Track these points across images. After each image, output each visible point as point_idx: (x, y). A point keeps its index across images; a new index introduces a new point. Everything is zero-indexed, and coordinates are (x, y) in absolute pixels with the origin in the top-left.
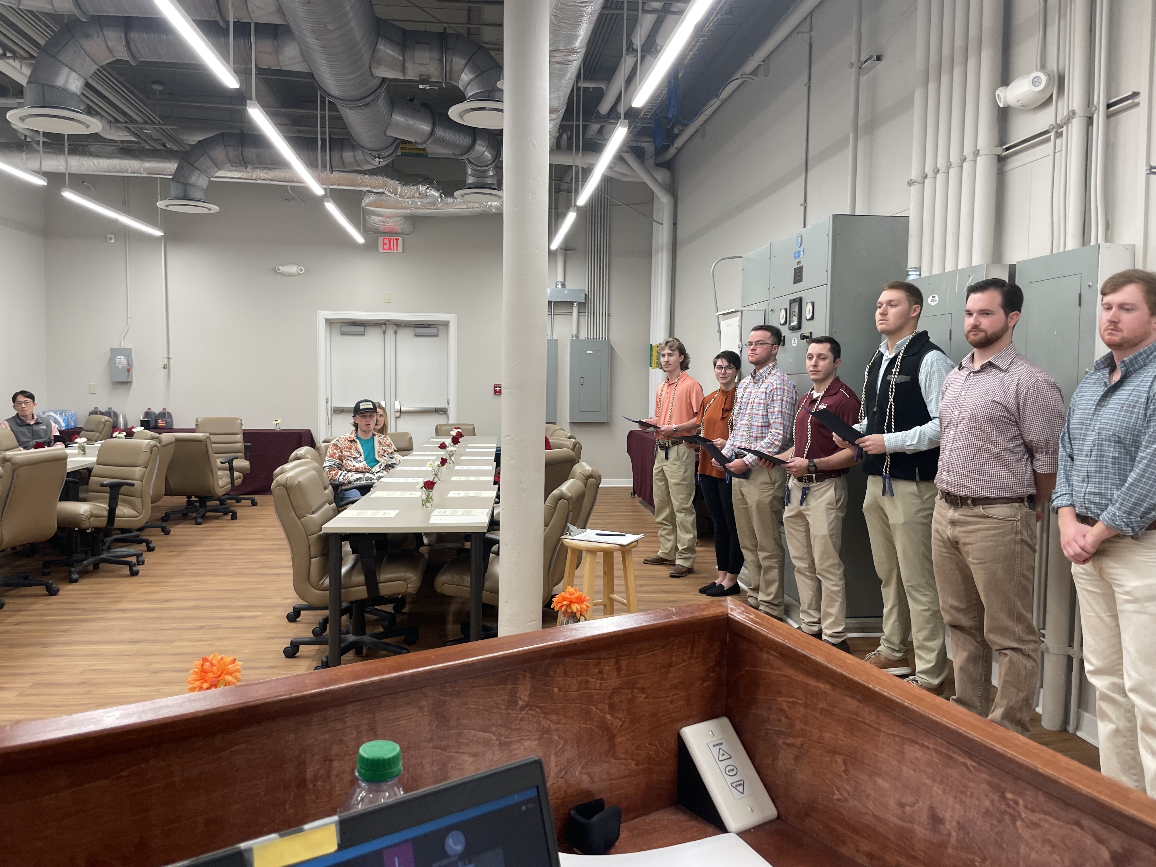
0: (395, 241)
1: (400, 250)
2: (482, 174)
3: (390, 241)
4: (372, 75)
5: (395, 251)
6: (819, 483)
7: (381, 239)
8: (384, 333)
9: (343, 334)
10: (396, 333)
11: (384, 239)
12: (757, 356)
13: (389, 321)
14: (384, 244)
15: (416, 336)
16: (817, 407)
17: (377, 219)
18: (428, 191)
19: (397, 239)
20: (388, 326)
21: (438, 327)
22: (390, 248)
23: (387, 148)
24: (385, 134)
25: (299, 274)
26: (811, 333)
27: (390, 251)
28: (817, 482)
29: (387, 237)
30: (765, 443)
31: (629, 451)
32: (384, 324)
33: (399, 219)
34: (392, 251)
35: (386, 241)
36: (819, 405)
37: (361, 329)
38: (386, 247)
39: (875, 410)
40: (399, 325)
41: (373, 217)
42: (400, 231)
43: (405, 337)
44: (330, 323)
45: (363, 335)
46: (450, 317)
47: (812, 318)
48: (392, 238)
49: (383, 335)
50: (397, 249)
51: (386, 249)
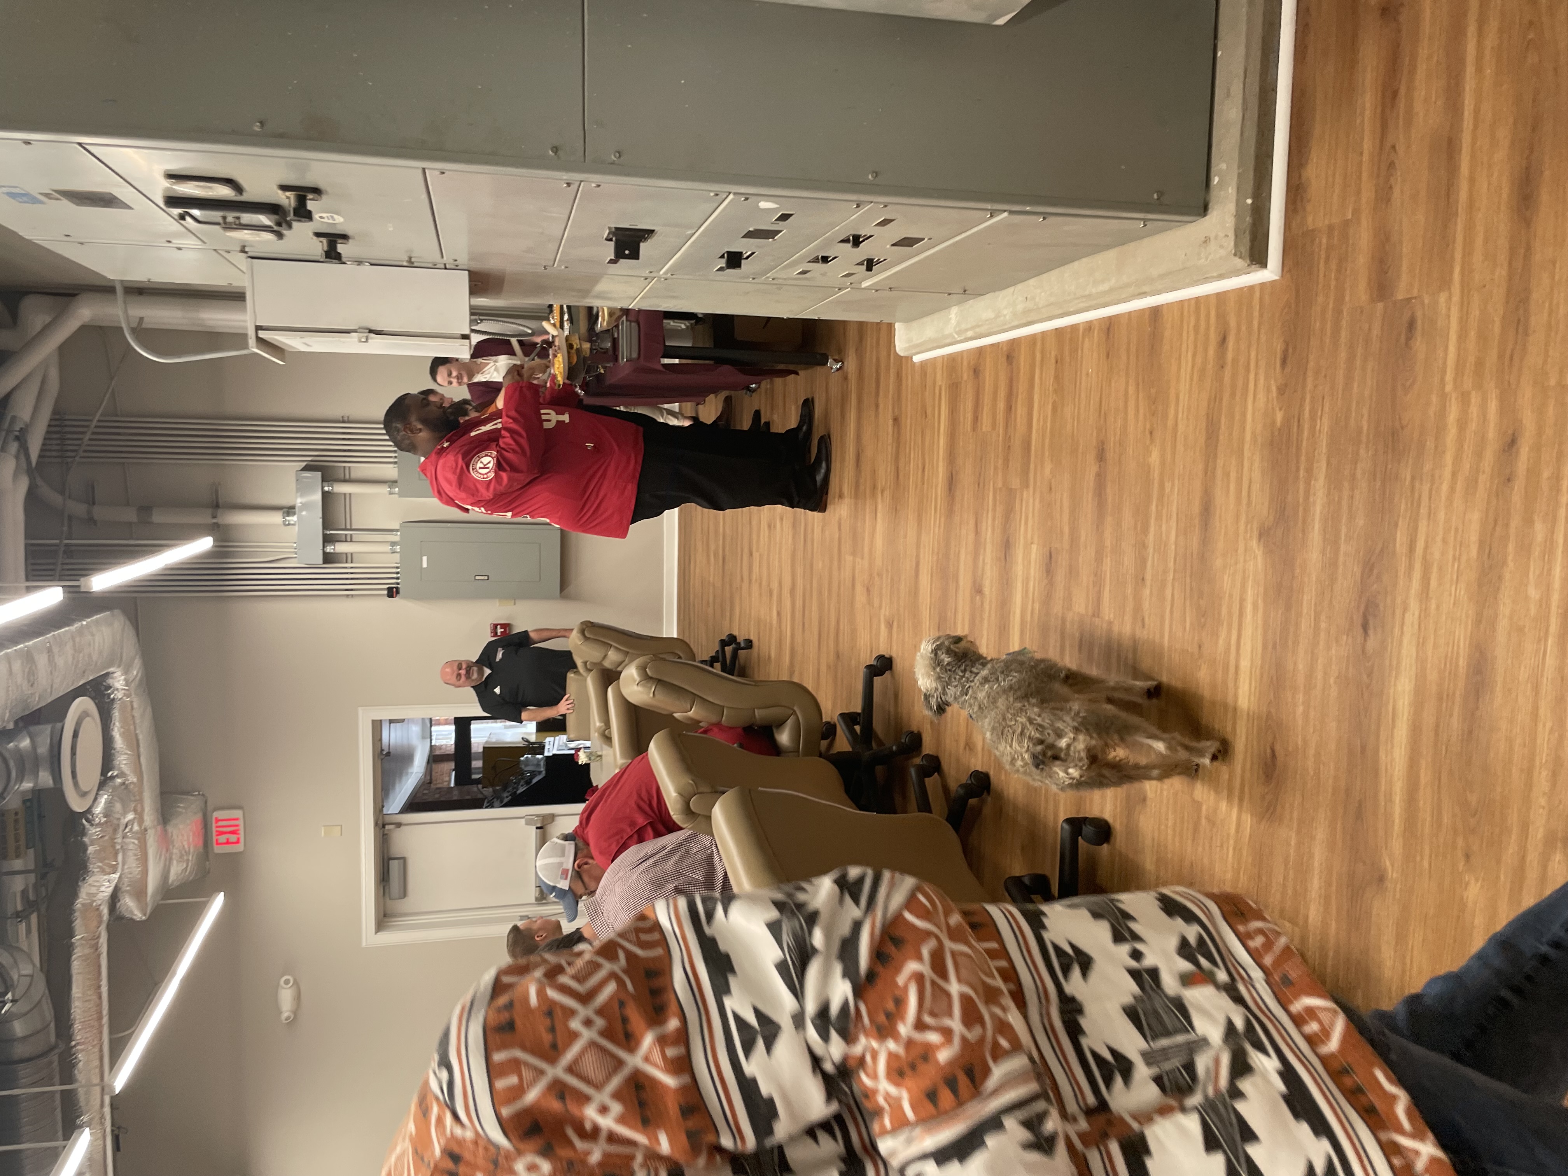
0: (220, 823)
1: (238, 814)
2: (30, 765)
3: (221, 833)
5: (241, 822)
7: (218, 849)
9: (405, 894)
11: (218, 844)
13: (376, 824)
14: (228, 842)
17: (176, 869)
19: (217, 820)
22: (234, 832)
25: (296, 983)
27: (242, 832)
29: (214, 838)
32: (384, 826)
33: (169, 831)
34: (241, 828)
35: (222, 839)
37: (394, 865)
38: (233, 838)
41: (173, 877)
42: (199, 816)
44: (384, 918)
45: (404, 859)
46: (364, 719)
48: (214, 829)
49: (402, 827)
50: (237, 819)
51: (238, 839)
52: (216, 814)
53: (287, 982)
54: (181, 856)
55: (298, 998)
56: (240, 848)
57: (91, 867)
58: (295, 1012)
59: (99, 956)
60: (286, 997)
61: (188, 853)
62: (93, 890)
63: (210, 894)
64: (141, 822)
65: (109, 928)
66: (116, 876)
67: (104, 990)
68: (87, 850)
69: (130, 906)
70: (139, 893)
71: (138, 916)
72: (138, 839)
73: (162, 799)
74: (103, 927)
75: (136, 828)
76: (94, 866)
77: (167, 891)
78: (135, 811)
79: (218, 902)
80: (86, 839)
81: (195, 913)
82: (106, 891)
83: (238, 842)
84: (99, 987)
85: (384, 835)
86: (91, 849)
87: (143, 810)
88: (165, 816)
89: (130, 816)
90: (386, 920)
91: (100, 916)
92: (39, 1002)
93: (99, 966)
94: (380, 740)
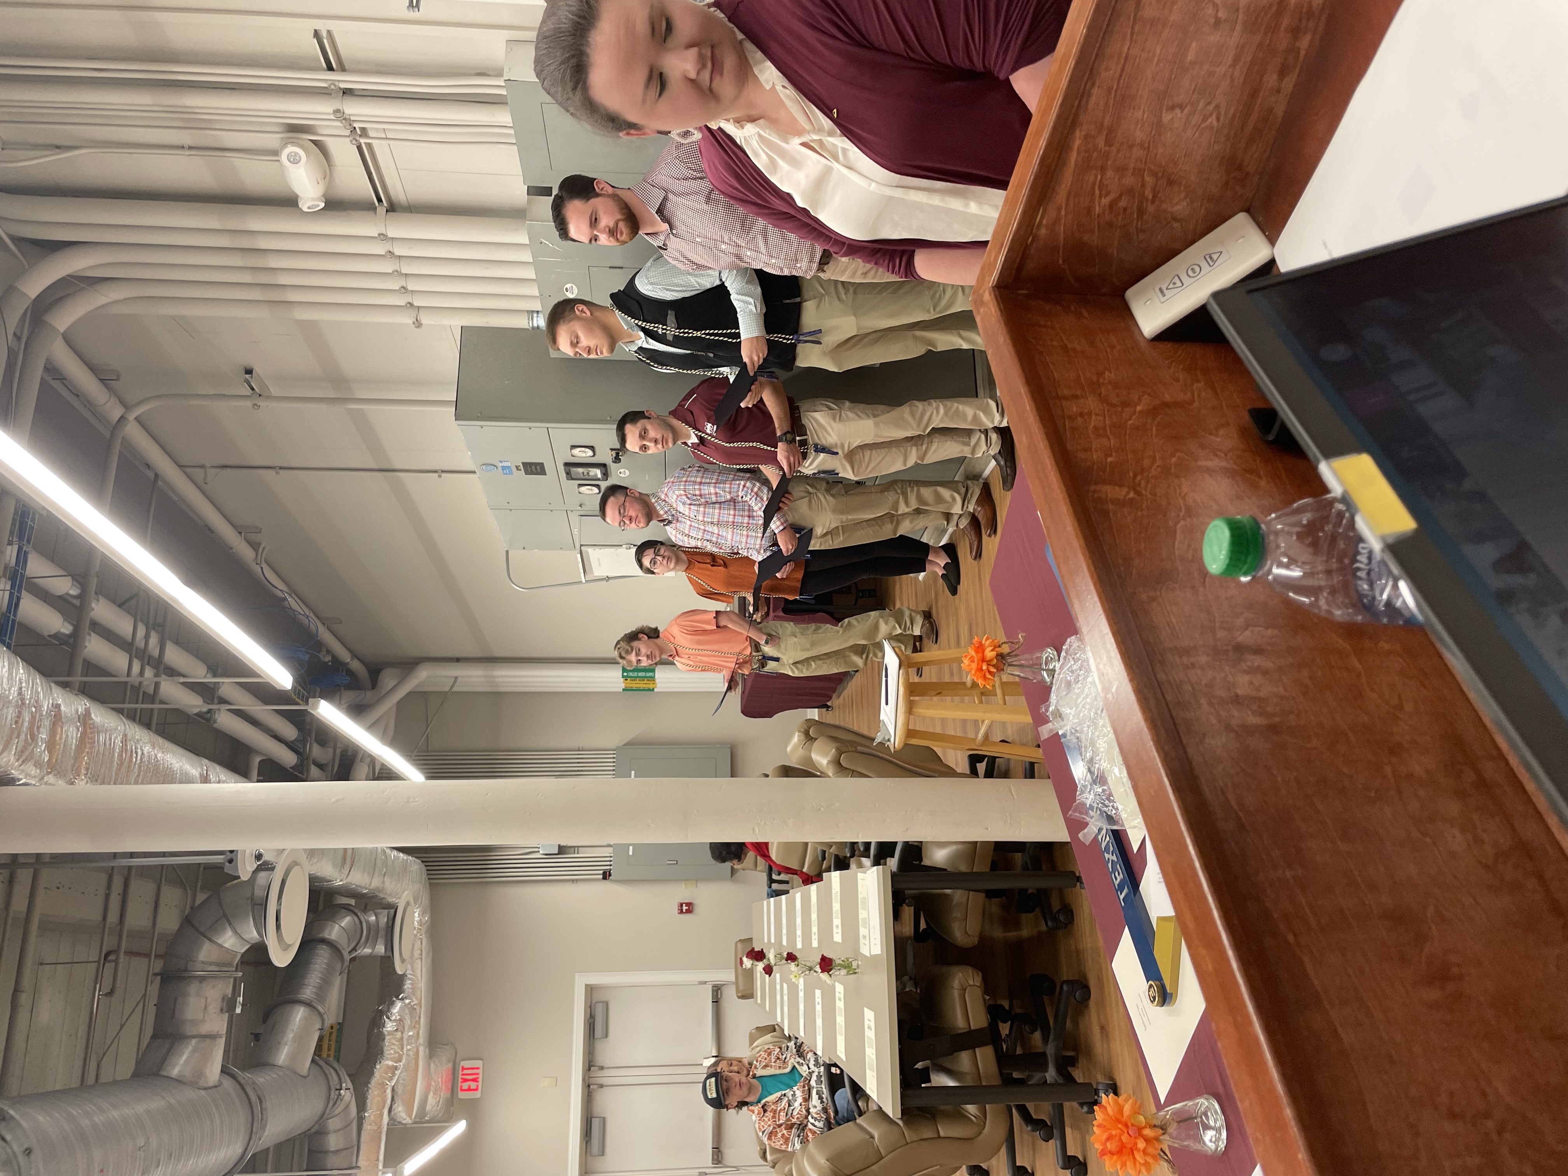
0: (466, 1072)
1: (478, 1064)
2: (373, 933)
3: (465, 1080)
4: (216, 1087)
5: (480, 1071)
6: (808, 433)
7: (462, 1095)
8: (601, 1086)
9: (603, 1153)
10: (602, 1068)
11: (462, 1090)
12: (640, 515)
13: (584, 1079)
14: (469, 1089)
15: (606, 1037)
16: (709, 435)
17: (431, 1101)
18: (393, 1018)
19: (463, 1069)
20: (592, 1081)
21: (594, 1002)
22: (475, 1080)
23: (326, 1075)
24: (305, 1077)
26: (612, 450)
27: (480, 1080)
28: (806, 435)
29: (460, 1084)
30: (756, 504)
31: (769, 715)
32: (589, 1086)
33: (432, 1065)
34: (481, 1076)
35: (465, 1086)
36: (707, 434)
37: (596, 1123)
38: (473, 1085)
39: (711, 355)
40: (590, 1064)
41: (428, 1107)
42: (450, 1065)
43: (608, 1054)
45: (604, 1119)
46: (580, 983)
47: (592, 448)
48: (460, 1077)
49: (604, 1088)
50: (478, 1068)
51: (477, 1086)
52: (463, 1064)
56: (478, 1094)
59: (381, 1133)
63: (455, 1119)
74: (386, 1110)
79: (462, 1125)
83: (477, 1090)
85: (589, 1092)
90: (587, 1175)
91: (386, 1096)
94: (590, 1007)
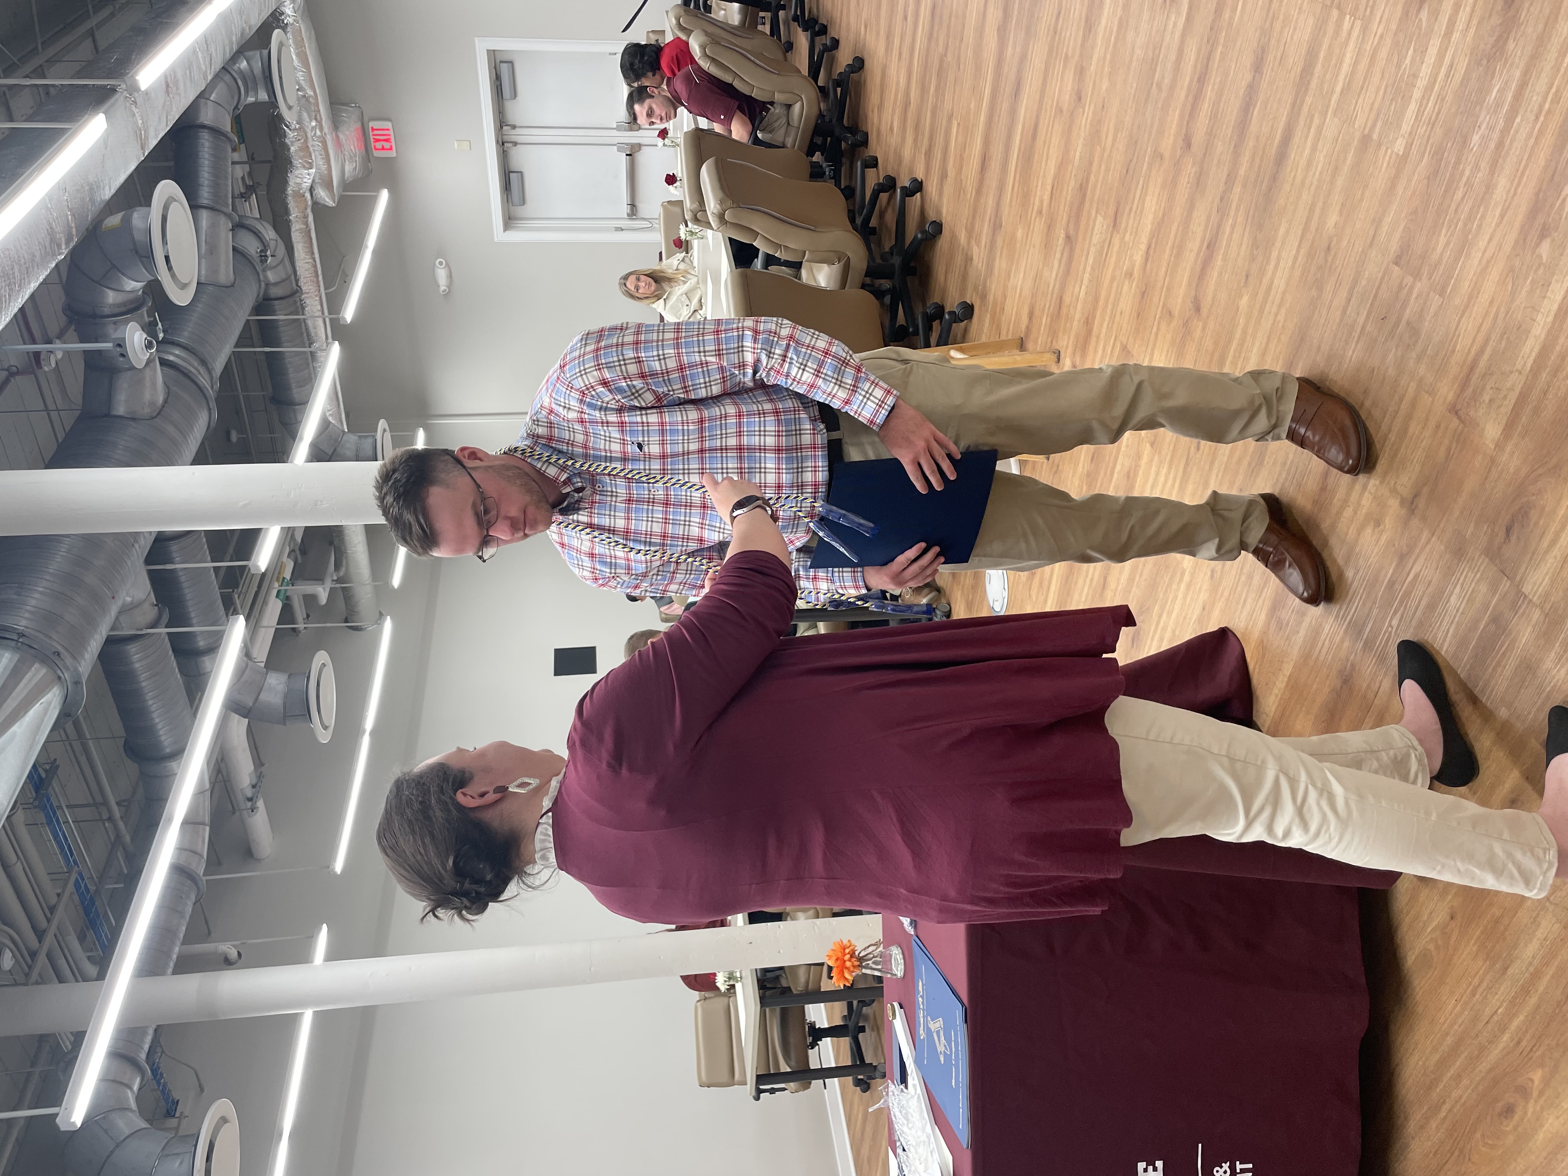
0: (376, 132)
1: (388, 125)
2: (250, 83)
3: (377, 140)
5: (391, 132)
7: (377, 154)
8: (515, 144)
9: (523, 202)
10: (514, 127)
11: (376, 149)
14: (383, 149)
15: (515, 96)
17: (348, 168)
19: (373, 129)
20: (506, 138)
21: (498, 62)
22: (387, 140)
25: (447, 265)
29: (373, 144)
32: (503, 144)
33: (341, 136)
34: (392, 138)
35: (379, 145)
37: (514, 178)
38: (387, 145)
40: (502, 122)
41: (347, 176)
42: (359, 125)
43: (518, 111)
44: (510, 221)
45: (522, 172)
46: (481, 47)
48: (372, 137)
49: (518, 146)
50: (388, 130)
51: (391, 146)
52: (371, 124)
53: (441, 263)
54: (351, 158)
55: (450, 276)
56: (393, 154)
57: (295, 162)
58: (450, 285)
59: (310, 231)
60: (441, 275)
61: (355, 155)
62: (299, 180)
63: (378, 190)
64: (321, 129)
65: (312, 211)
66: (313, 171)
67: (317, 256)
68: (289, 149)
69: (322, 194)
70: (328, 184)
71: (330, 203)
72: (321, 142)
73: (332, 110)
74: (309, 211)
75: (318, 133)
76: (297, 162)
77: (346, 185)
78: (316, 119)
79: (384, 196)
80: (287, 141)
81: (370, 204)
82: (307, 182)
83: (391, 149)
84: (313, 253)
85: (503, 150)
86: (292, 149)
87: (321, 119)
88: (336, 124)
89: (314, 124)
90: (511, 221)
91: (306, 200)
92: (283, 259)
93: (311, 239)
94: (495, 68)
